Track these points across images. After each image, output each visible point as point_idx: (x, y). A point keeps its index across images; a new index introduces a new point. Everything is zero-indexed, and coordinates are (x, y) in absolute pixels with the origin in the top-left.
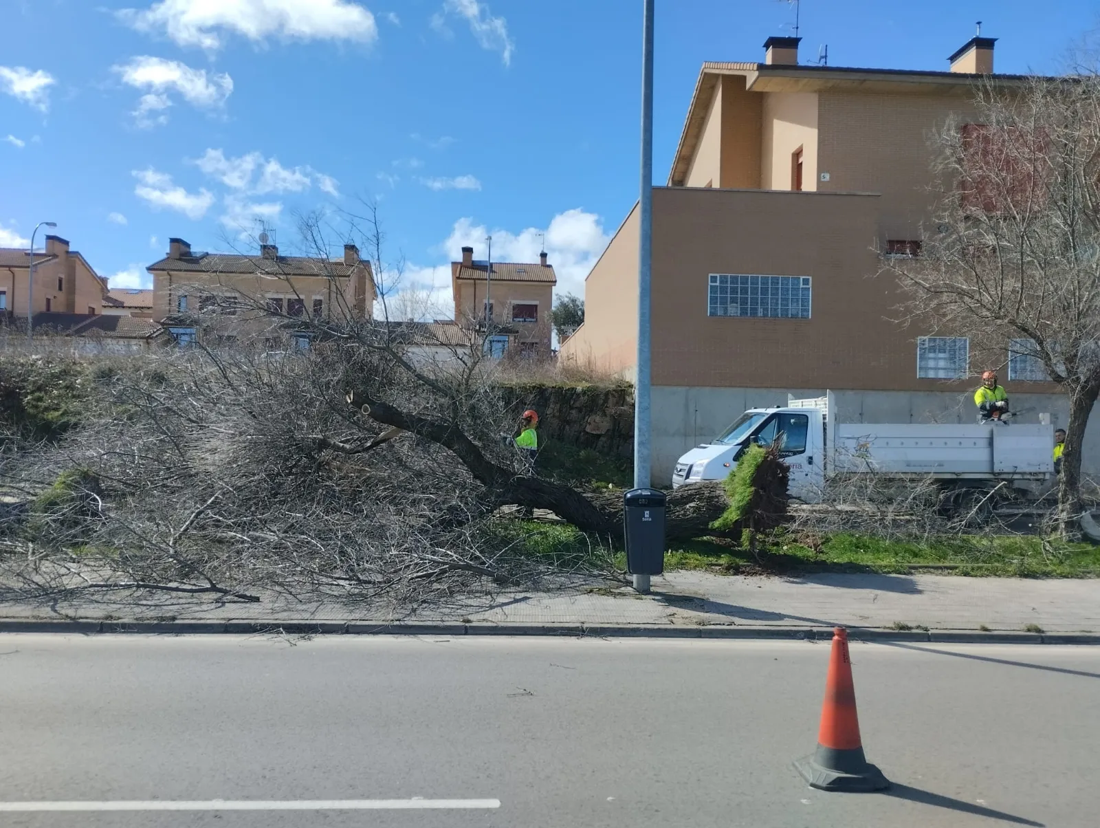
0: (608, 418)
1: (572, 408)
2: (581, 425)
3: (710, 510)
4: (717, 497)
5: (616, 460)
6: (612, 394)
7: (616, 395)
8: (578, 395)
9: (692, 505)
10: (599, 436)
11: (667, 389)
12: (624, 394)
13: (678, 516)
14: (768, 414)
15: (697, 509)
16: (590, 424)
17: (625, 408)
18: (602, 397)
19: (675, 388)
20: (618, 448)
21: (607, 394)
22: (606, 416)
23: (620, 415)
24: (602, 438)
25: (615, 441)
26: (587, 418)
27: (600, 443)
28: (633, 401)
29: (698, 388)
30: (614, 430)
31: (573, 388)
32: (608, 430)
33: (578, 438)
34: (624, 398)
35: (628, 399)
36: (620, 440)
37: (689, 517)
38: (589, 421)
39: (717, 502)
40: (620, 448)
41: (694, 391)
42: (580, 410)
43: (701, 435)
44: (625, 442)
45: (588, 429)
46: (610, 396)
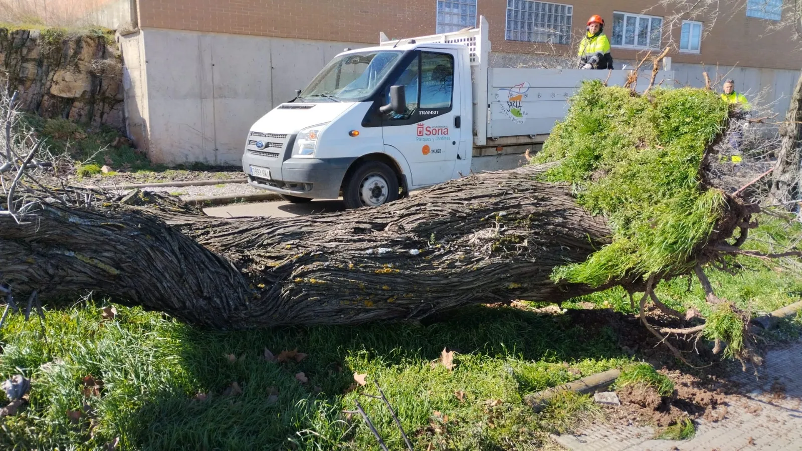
0: (83, 76)
1: (25, 60)
2: (43, 84)
3: (542, 244)
4: (560, 213)
5: (102, 132)
6: (86, 42)
7: (91, 42)
8: (34, 40)
9: (488, 233)
10: (71, 101)
11: (173, 34)
12: (104, 42)
13: (451, 265)
14: (402, 52)
15: (504, 246)
16: (57, 83)
17: (108, 61)
18: (72, 45)
19: (184, 34)
20: (101, 116)
21: (78, 41)
22: (79, 72)
23: (103, 71)
24: (77, 104)
25: (96, 107)
26: (51, 74)
27: (74, 111)
28: (119, 53)
29: (213, 34)
30: (93, 92)
31: (24, 31)
32: (85, 92)
33: (39, 105)
34: (104, 47)
35: (110, 49)
36: (104, 105)
37: (481, 264)
38: (54, 80)
39: (563, 225)
40: (105, 116)
41: (209, 38)
42: (39, 63)
43: (220, 97)
44: (112, 108)
45: (55, 90)
46: (84, 44)
